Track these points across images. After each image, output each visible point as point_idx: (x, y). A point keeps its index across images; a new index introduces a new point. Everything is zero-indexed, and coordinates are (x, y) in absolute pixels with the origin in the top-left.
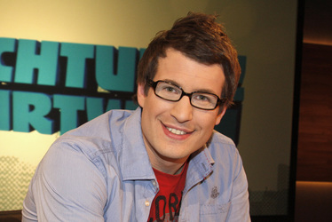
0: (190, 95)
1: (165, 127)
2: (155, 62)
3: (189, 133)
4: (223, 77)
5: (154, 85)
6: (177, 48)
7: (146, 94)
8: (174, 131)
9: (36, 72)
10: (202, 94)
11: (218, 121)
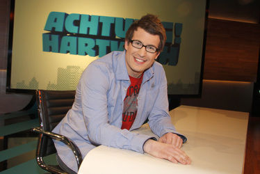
0: (146, 47)
1: (135, 58)
2: (133, 32)
3: (145, 61)
4: (159, 41)
5: (132, 42)
6: (142, 27)
7: (128, 45)
8: (138, 60)
9: (89, 29)
10: (151, 46)
11: (156, 58)
